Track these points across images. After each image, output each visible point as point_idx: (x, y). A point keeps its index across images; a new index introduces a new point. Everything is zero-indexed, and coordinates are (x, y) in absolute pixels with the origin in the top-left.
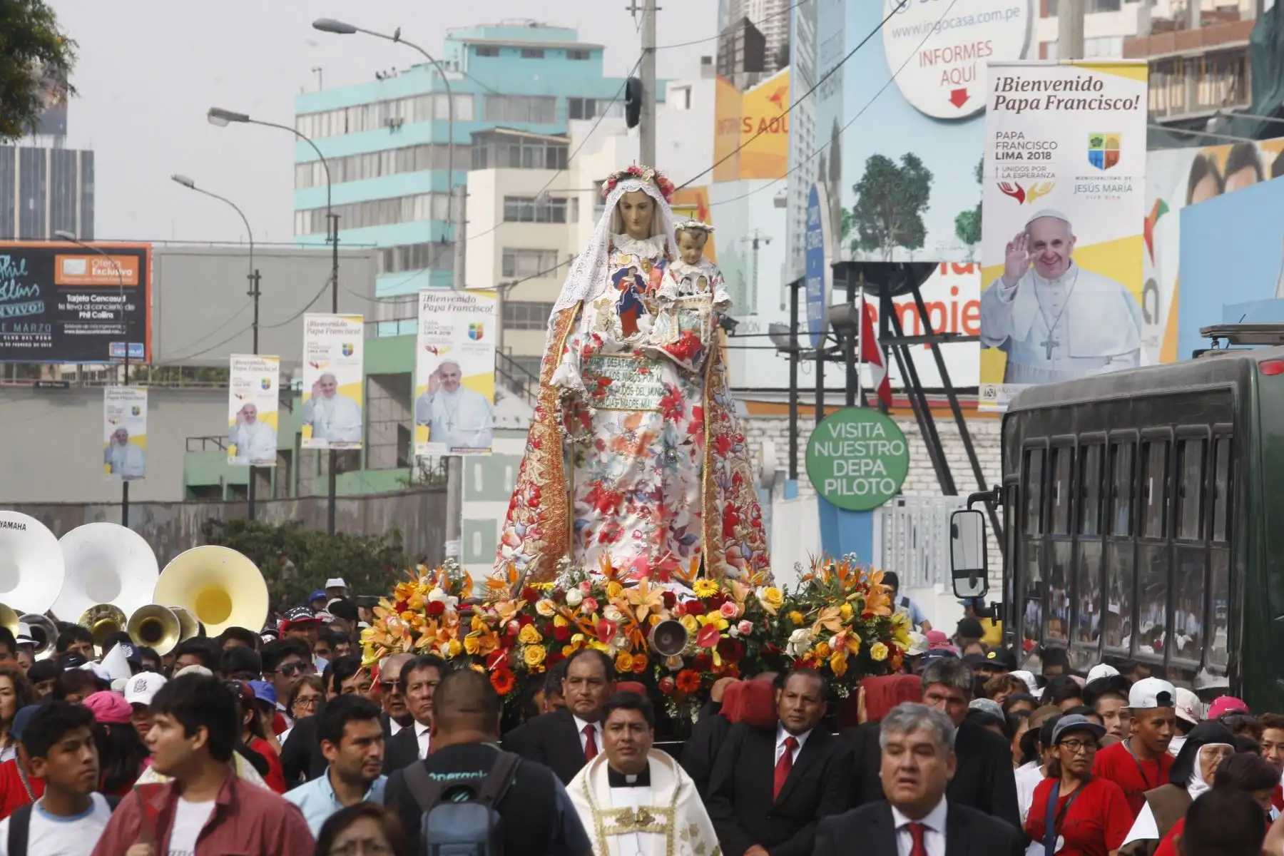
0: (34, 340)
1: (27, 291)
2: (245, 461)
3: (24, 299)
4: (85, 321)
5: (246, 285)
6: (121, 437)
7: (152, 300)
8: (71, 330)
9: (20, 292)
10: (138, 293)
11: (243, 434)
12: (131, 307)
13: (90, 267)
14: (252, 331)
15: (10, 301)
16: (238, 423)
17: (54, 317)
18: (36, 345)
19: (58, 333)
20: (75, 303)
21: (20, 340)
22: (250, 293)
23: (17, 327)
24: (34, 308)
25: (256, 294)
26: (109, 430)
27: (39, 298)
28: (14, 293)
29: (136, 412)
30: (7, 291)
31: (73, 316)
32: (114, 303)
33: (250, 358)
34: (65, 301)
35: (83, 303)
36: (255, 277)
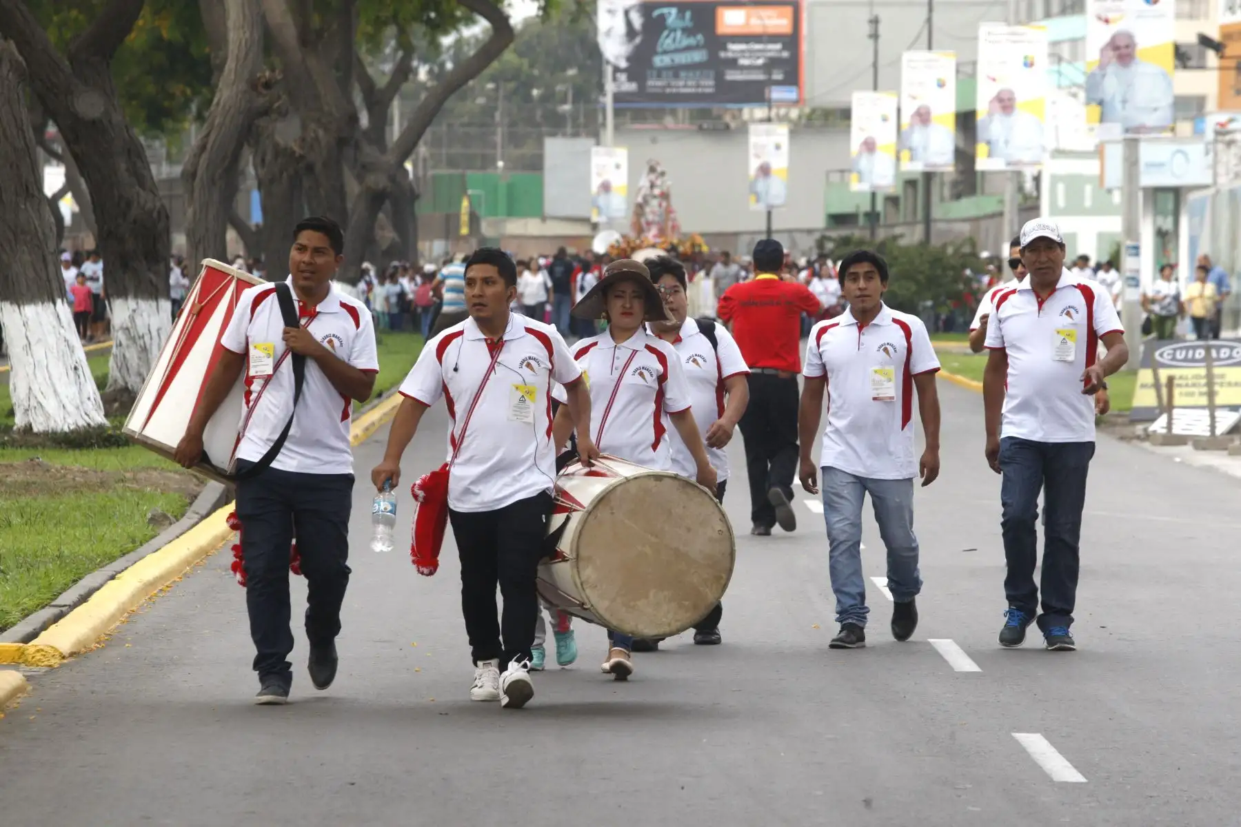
0: (698, 86)
1: (691, 41)
2: (865, 187)
3: (688, 48)
4: (743, 68)
5: (866, 29)
6: (765, 170)
7: (805, 47)
8: (732, 76)
9: (686, 42)
10: (792, 41)
11: (864, 163)
12: (785, 54)
13: (748, 17)
14: (871, 71)
15: (677, 51)
16: (860, 154)
17: (717, 64)
18: (700, 90)
19: (719, 78)
20: (734, 52)
21: (685, 86)
22: (871, 36)
23: (683, 74)
24: (698, 56)
25: (875, 36)
26: (754, 165)
27: (703, 47)
28: (680, 42)
29: (778, 147)
30: (674, 40)
31: (733, 63)
32: (770, 51)
33: (871, 95)
34: (725, 49)
35: (743, 51)
36: (875, 21)
